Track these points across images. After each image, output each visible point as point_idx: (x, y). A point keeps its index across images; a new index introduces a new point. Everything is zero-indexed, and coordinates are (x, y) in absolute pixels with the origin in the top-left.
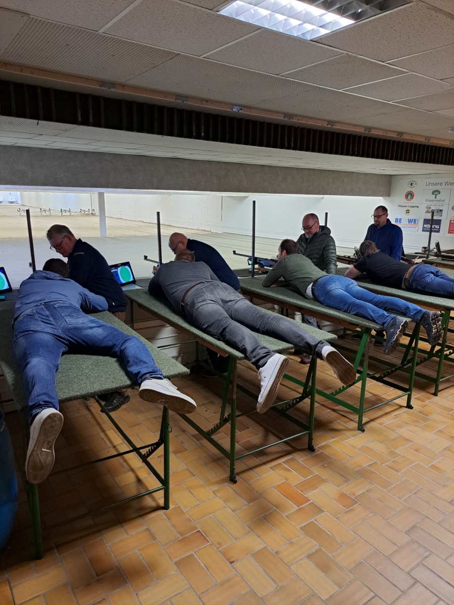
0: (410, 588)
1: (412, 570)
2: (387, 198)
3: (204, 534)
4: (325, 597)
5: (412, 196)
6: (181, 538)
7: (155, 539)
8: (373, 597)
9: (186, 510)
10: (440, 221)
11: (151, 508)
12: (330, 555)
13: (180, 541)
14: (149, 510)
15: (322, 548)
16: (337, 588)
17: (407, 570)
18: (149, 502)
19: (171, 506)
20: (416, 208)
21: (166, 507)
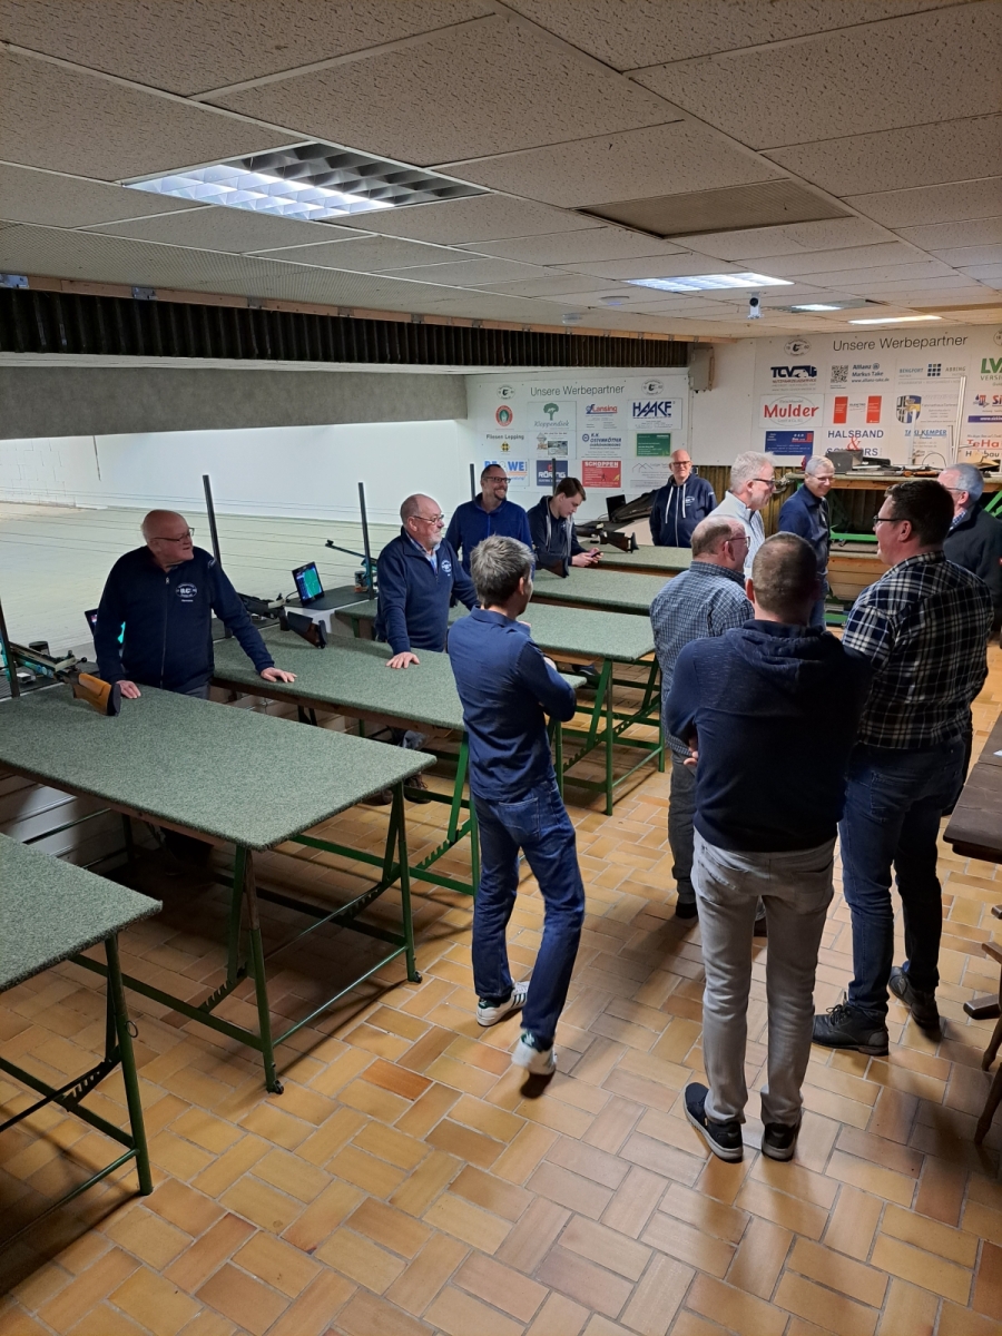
0: (624, 1180)
1: (622, 1148)
2: (463, 421)
3: (241, 1217)
4: (492, 1248)
5: (510, 417)
6: (195, 1241)
7: (136, 1262)
8: (571, 1218)
9: (191, 1180)
10: (565, 463)
11: (112, 1202)
12: (487, 1171)
13: (194, 1249)
14: (106, 1210)
15: (471, 1164)
16: (509, 1226)
17: (614, 1151)
18: (103, 1192)
19: (156, 1184)
20: (520, 440)
21: (145, 1189)
